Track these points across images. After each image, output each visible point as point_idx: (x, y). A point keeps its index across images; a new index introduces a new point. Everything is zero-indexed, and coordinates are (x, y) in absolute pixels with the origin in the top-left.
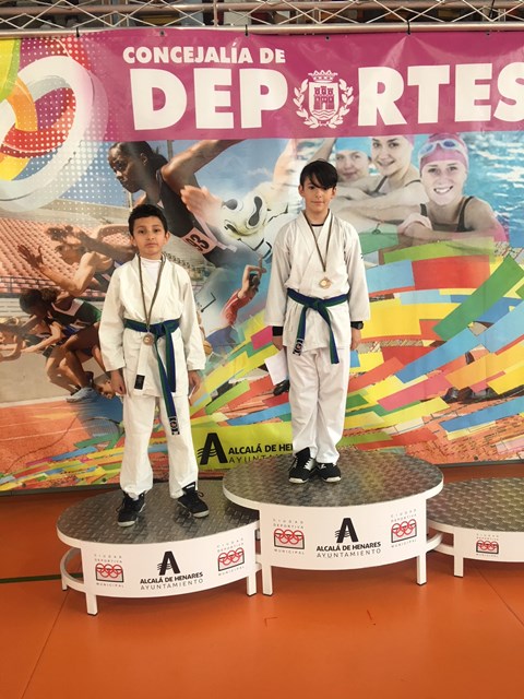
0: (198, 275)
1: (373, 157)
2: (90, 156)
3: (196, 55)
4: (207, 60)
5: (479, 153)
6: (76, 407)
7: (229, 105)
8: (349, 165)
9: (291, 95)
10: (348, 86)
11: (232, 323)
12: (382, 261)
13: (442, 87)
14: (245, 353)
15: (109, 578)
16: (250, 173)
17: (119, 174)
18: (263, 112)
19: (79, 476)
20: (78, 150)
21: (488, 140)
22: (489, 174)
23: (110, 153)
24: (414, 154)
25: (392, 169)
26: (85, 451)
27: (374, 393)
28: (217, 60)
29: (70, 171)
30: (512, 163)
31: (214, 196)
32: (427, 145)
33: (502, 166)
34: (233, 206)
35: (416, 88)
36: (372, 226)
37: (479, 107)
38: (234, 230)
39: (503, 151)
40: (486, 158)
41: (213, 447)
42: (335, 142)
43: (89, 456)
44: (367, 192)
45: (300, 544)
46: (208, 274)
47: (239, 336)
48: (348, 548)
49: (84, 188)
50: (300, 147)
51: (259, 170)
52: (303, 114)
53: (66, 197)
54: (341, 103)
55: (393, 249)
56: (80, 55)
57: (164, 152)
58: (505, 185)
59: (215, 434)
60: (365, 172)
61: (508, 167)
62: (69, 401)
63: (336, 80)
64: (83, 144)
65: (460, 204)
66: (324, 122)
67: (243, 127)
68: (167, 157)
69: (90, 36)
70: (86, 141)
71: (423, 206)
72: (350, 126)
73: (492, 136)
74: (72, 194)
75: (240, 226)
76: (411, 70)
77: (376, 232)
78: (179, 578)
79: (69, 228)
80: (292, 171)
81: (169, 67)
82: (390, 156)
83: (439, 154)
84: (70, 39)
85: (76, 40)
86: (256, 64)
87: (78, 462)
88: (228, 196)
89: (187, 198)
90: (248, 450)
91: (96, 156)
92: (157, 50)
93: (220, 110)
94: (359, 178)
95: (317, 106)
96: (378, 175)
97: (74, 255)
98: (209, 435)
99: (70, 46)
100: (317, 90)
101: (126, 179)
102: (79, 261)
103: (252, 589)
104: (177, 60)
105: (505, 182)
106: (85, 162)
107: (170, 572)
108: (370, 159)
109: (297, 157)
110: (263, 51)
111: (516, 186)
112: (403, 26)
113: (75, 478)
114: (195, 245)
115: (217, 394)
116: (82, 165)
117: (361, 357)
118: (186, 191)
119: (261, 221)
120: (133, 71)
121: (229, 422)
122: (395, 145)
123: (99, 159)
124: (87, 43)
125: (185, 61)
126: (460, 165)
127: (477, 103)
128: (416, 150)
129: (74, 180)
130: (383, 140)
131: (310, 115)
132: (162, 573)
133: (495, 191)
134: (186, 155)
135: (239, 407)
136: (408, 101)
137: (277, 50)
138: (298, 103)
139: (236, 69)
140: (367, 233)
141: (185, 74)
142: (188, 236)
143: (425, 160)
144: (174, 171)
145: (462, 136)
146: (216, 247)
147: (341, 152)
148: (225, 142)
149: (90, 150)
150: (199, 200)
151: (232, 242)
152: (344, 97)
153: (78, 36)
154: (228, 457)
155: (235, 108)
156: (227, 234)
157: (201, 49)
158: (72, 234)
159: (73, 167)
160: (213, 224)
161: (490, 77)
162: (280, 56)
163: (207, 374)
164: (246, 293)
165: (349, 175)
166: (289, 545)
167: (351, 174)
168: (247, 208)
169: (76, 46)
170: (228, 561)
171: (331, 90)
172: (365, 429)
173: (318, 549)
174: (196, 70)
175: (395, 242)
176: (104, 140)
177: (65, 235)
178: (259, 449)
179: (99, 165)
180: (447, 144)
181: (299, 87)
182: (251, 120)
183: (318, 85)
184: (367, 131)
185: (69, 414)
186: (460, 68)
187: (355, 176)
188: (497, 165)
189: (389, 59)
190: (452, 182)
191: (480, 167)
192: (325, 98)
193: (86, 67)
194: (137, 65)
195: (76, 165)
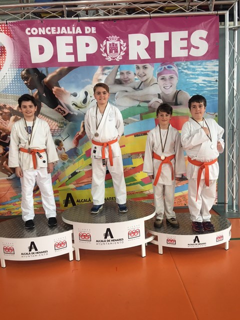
0: (62, 125)
1: (137, 73)
2: (13, 75)
3: (57, 31)
4: (62, 33)
5: (183, 71)
6: (10, 182)
7: (72, 51)
8: (126, 77)
9: (99, 47)
10: (124, 42)
11: (77, 146)
12: (142, 119)
13: (165, 42)
14: (83, 159)
15: (9, 252)
16: (82, 81)
17: (26, 82)
18: (87, 55)
19: (13, 211)
20: (8, 72)
21: (187, 65)
22: (188, 80)
23: (21, 73)
24: (154, 72)
25: (145, 78)
26: (15, 201)
27: (139, 176)
28: (66, 33)
29: (5, 81)
30: (198, 75)
31: (67, 91)
32: (160, 68)
33: (194, 76)
34: (75, 95)
35: (154, 43)
36: (137, 103)
37: (182, 50)
38: (76, 106)
39: (194, 70)
40: (186, 73)
41: (70, 199)
42: (119, 67)
43: (17, 203)
44: (134, 89)
45: (89, 239)
46: (66, 125)
47: (80, 151)
48: (109, 241)
49: (11, 88)
50: (103, 70)
51: (86, 80)
52: (105, 55)
53: (3, 92)
54: (121, 50)
55: (146, 113)
56: (7, 32)
57: (44, 72)
58: (195, 85)
59: (70, 194)
60: (133, 80)
61: (196, 77)
62: (7, 180)
63: (119, 40)
64: (10, 69)
65: (175, 93)
66: (114, 58)
67: (79, 61)
68: (46, 74)
69: (12, 23)
70: (11, 68)
71: (159, 94)
72: (126, 60)
73: (189, 63)
74: (6, 91)
75: (79, 104)
76: (152, 35)
77: (139, 106)
78: (38, 253)
79: (5, 106)
80: (101, 80)
81: (46, 36)
82: (144, 73)
83: (165, 72)
84: (3, 25)
85: (6, 25)
86: (84, 34)
87: (12, 205)
88: (73, 91)
89: (55, 92)
90: (85, 201)
91: (16, 75)
92: (40, 29)
93: (68, 54)
94: (131, 82)
95: (111, 52)
96: (138, 81)
97: (7, 117)
98: (68, 194)
99: (3, 28)
100: (110, 44)
101: (29, 84)
102: (9, 119)
103: (71, 258)
104: (49, 33)
105: (195, 83)
106: (11, 77)
107: (33, 250)
108: (135, 74)
109: (103, 74)
110: (86, 28)
111: (200, 85)
112: (148, 15)
113: (11, 212)
114: (60, 112)
115: (71, 176)
116: (9, 78)
117: (133, 160)
118: (55, 89)
119: (88, 102)
120: (30, 38)
121: (76, 189)
122: (146, 68)
123: (17, 76)
124: (10, 26)
125: (52, 33)
126: (174, 76)
127: (182, 48)
128: (155, 70)
129: (6, 85)
130: (140, 65)
131: (108, 55)
132: (30, 250)
133: (191, 88)
134: (54, 74)
135: (80, 182)
136: (151, 49)
137: (92, 28)
138: (102, 50)
139: (75, 37)
140: (135, 107)
141: (52, 39)
142: (56, 108)
143: (159, 74)
144: (49, 81)
145: (175, 63)
146: (69, 113)
147: (122, 71)
148: (71, 67)
149: (13, 72)
150: (60, 93)
151: (75, 111)
152: (122, 47)
153: (7, 23)
154: (76, 203)
155: (75, 53)
156: (73, 107)
157: (59, 28)
158: (6, 108)
159: (6, 80)
160: (66, 103)
161: (187, 37)
162: (94, 30)
163: (66, 168)
164: (82, 133)
165: (126, 81)
166: (85, 239)
167: (127, 81)
168: (81, 96)
169: (6, 28)
170: (59, 246)
171: (116, 45)
172: (136, 192)
173: (97, 241)
174: (57, 37)
175: (147, 110)
176: (19, 68)
177: (3, 108)
178: (90, 200)
179: (17, 78)
180: (169, 67)
181: (102, 43)
182: (82, 58)
183: (111, 42)
184: (133, 62)
185: (7, 185)
186: (173, 33)
187: (129, 82)
188: (191, 76)
189: (142, 30)
190: (172, 84)
191: (184, 77)
192: (114, 48)
193: (11, 37)
194: (32, 35)
195: (7, 78)
